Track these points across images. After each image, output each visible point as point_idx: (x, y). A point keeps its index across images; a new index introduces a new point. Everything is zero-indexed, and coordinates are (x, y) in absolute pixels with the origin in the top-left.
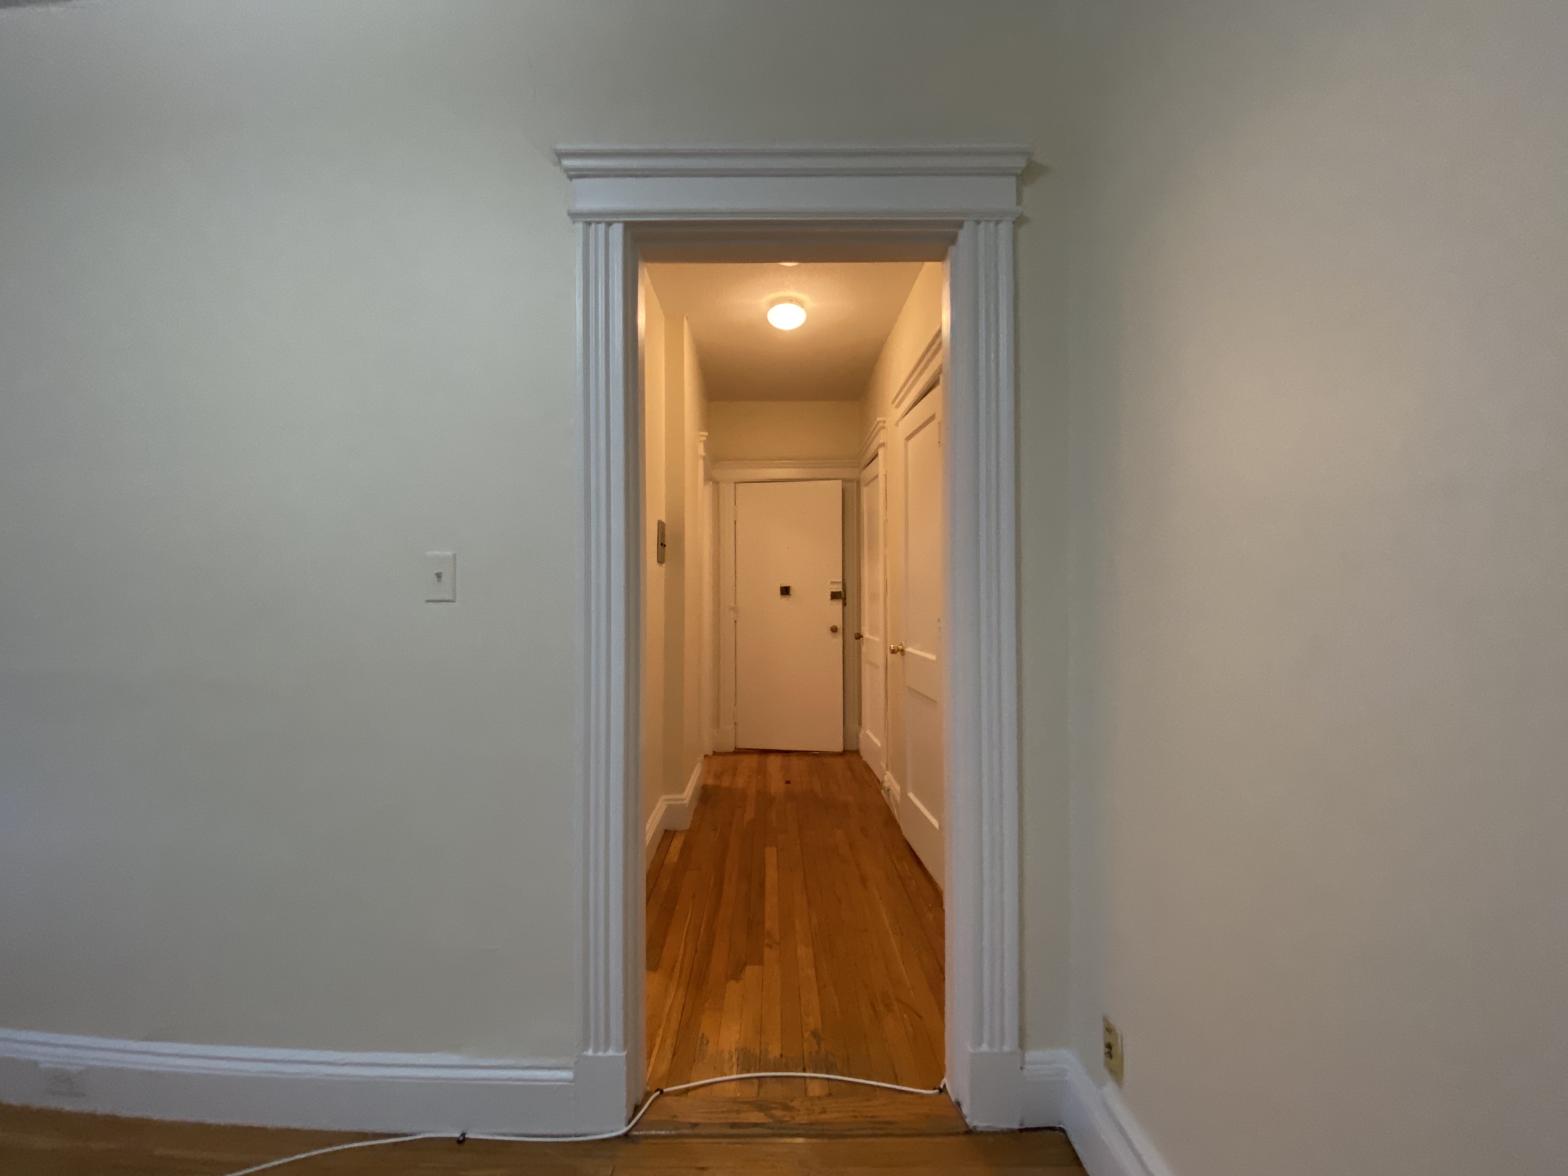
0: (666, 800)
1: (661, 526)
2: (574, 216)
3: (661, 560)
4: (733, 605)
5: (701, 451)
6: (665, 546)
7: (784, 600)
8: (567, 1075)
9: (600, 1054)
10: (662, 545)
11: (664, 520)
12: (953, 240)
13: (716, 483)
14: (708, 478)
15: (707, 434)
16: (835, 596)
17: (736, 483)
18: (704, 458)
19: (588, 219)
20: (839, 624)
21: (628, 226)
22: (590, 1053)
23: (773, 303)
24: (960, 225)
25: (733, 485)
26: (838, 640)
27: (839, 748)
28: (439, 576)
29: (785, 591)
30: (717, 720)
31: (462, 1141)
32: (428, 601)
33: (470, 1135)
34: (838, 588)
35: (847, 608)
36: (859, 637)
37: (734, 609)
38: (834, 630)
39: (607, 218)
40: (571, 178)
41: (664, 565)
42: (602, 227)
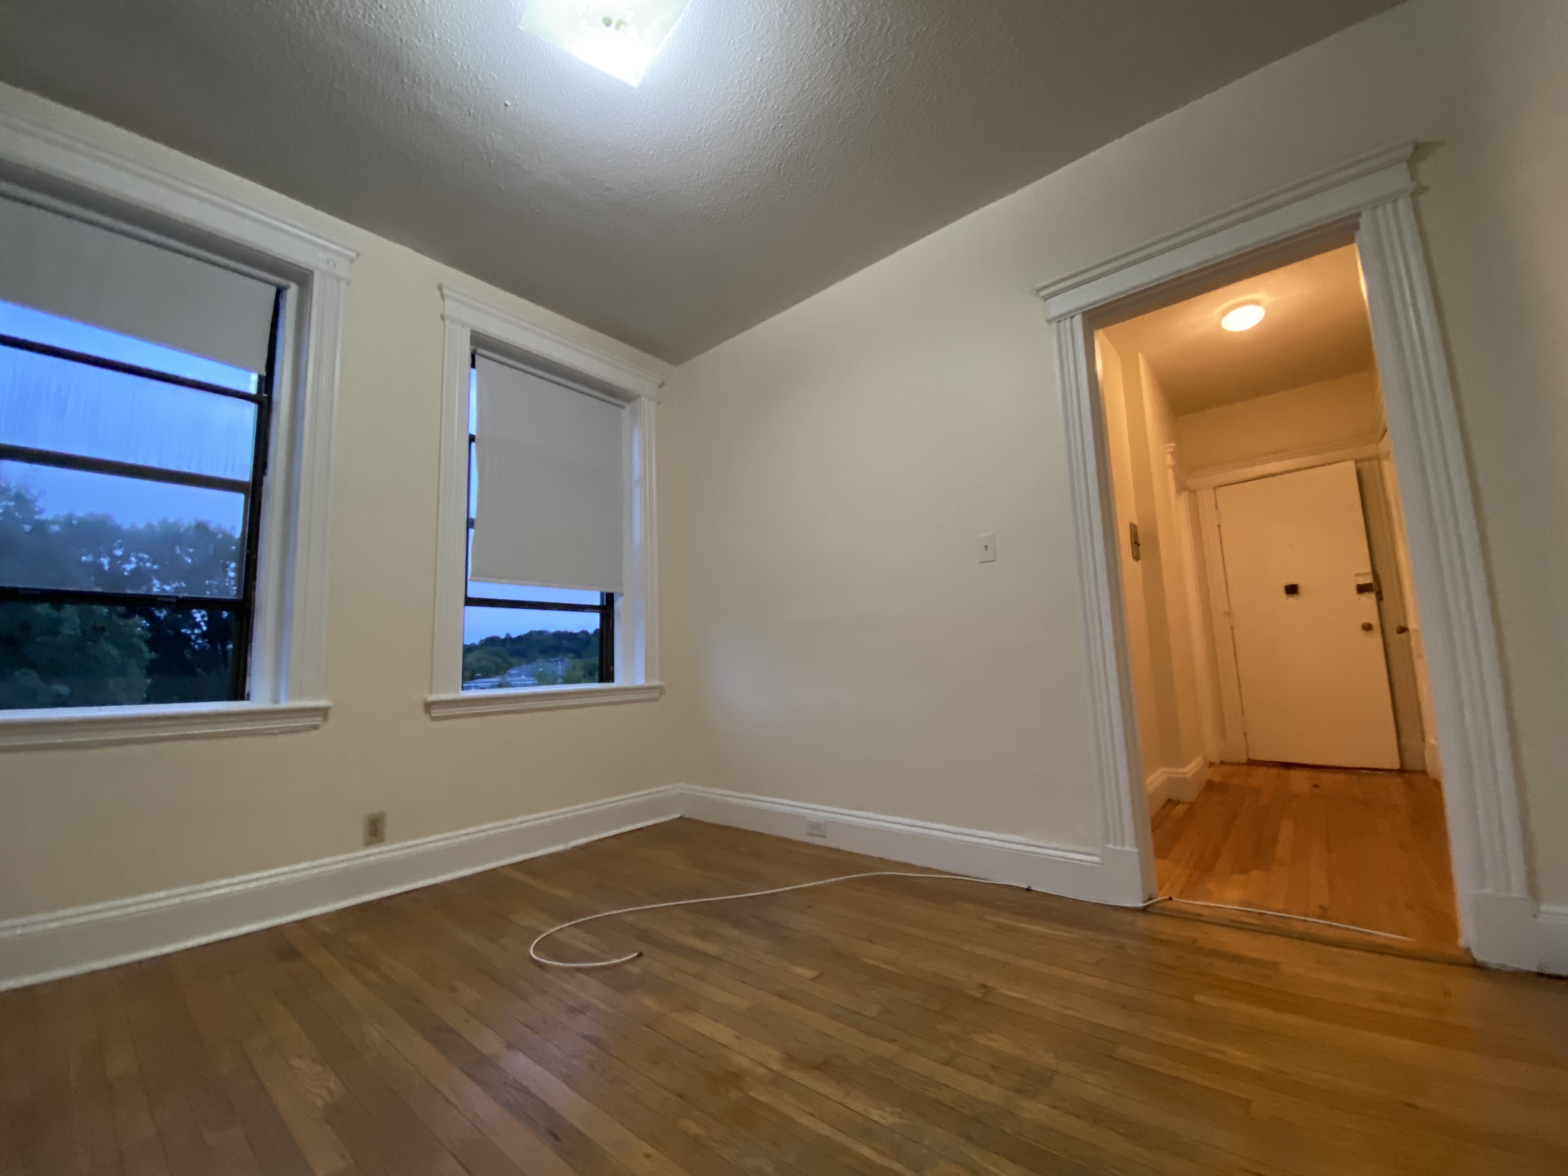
0: (1166, 772)
1: (1133, 528)
2: (1049, 321)
3: (1136, 558)
4: (1227, 609)
5: (1169, 460)
6: (1139, 544)
7: (1292, 600)
8: (1096, 859)
9: (1119, 848)
10: (1135, 543)
11: (1135, 523)
12: (1356, 227)
13: (1193, 492)
14: (1181, 488)
15: (1173, 445)
16: (1362, 589)
17: (1215, 489)
18: (1173, 467)
19: (1059, 319)
20: (1375, 622)
21: (1084, 314)
22: (1111, 846)
23: (1225, 313)
24: (1359, 215)
25: (1211, 491)
26: (1375, 639)
27: (1397, 766)
28: (986, 547)
29: (1292, 590)
30: (1222, 731)
31: (1028, 890)
32: (981, 563)
33: (1033, 888)
34: (1369, 580)
35: (1386, 603)
36: (1403, 630)
37: (1228, 614)
38: (1368, 628)
39: (1071, 315)
40: (1046, 300)
41: (1140, 561)
42: (1068, 321)
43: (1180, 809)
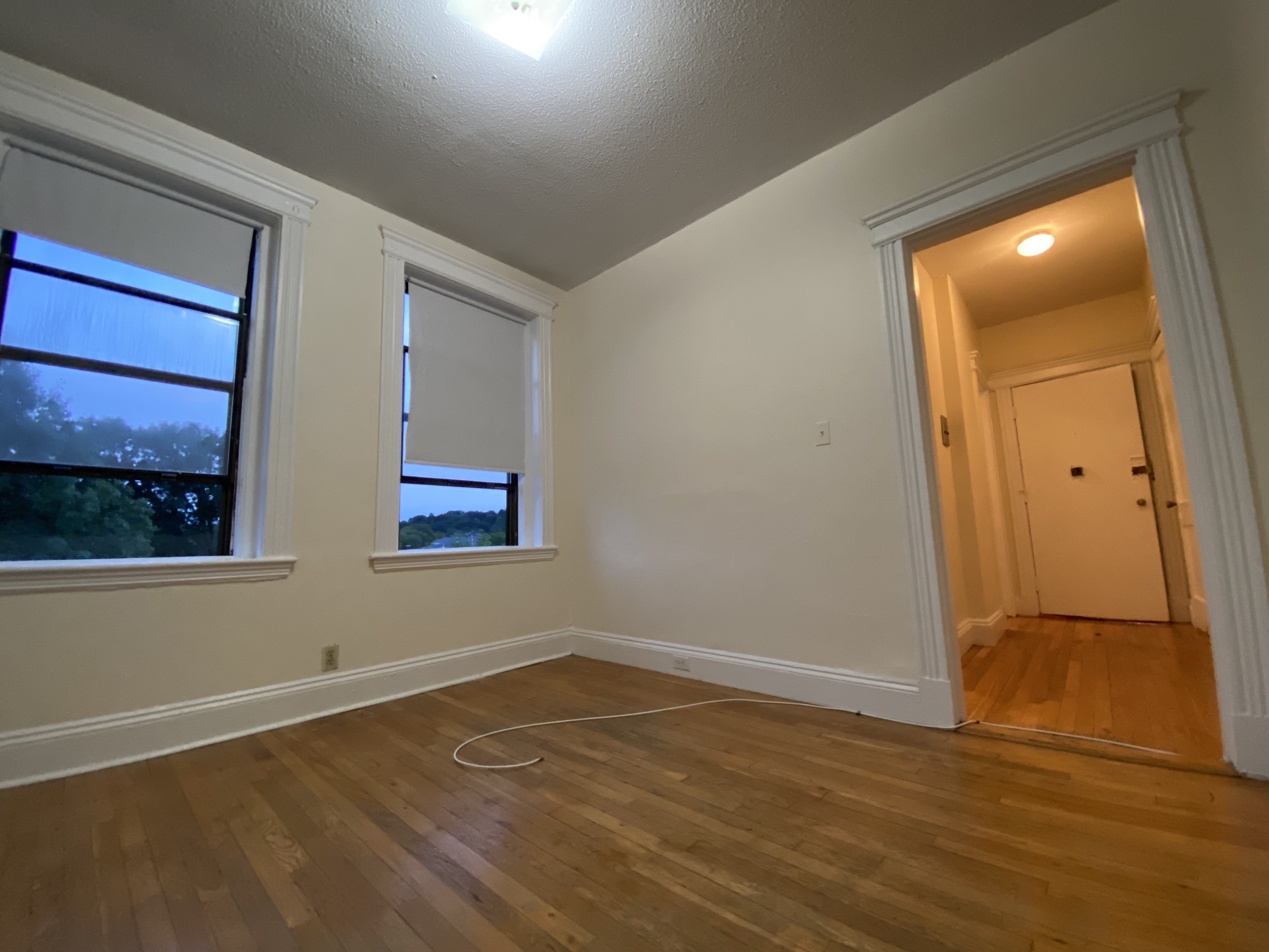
0: (970, 622)
1: (944, 420)
2: (875, 246)
3: (946, 444)
4: (1022, 489)
5: (973, 365)
6: (948, 434)
7: (1077, 480)
8: (915, 689)
9: (934, 679)
10: (945, 433)
11: (946, 416)
12: (1133, 162)
13: (992, 391)
14: (983, 387)
15: (976, 352)
16: (1136, 471)
17: (1011, 388)
18: (976, 371)
19: (881, 244)
20: (1148, 497)
21: (904, 239)
22: (927, 678)
23: (1020, 241)
24: (1136, 152)
25: (1009, 390)
26: (1149, 512)
27: (1167, 619)
28: (822, 433)
29: (1077, 472)
31: (858, 714)
32: (817, 446)
33: (862, 713)
34: (1143, 463)
35: (1156, 483)
36: (1172, 505)
37: (1023, 492)
38: (1142, 503)
39: (892, 240)
40: (871, 229)
41: (949, 448)
42: (890, 245)
43: (983, 653)
